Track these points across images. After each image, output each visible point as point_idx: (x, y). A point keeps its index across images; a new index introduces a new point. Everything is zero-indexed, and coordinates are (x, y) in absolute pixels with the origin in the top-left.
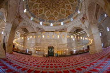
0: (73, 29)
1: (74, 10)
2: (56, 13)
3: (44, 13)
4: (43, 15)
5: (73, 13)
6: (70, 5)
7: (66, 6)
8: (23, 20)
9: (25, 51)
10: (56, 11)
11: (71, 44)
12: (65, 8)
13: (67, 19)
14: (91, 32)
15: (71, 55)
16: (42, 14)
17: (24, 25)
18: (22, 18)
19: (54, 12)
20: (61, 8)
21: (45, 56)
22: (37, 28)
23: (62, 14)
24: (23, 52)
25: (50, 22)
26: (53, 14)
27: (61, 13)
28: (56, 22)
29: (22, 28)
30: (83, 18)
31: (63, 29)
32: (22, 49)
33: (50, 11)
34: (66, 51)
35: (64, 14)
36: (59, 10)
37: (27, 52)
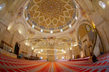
1: (49, 27)
2: (38, 14)
5: (46, 28)
6: (51, 22)
7: (48, 19)
12: (45, 19)
13: (39, 27)
20: (43, 16)
26: (35, 12)
27: (39, 18)
33: (37, 8)
35: (40, 21)
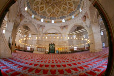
0: (74, 27)
1: (76, 7)
2: (57, 9)
3: (46, 9)
4: (45, 12)
5: (74, 11)
6: (72, 2)
7: (67, 3)
8: (24, 18)
9: (27, 48)
10: (58, 8)
11: (72, 41)
12: (67, 5)
13: (69, 16)
14: (92, 30)
15: (72, 52)
16: (43, 11)
17: (25, 23)
18: (24, 16)
19: (56, 8)
20: (63, 5)
21: (47, 52)
22: (38, 25)
23: (63, 11)
24: (25, 50)
25: (51, 19)
26: (54, 11)
28: (58, 18)
29: (23, 26)
30: (85, 16)
31: (64, 27)
32: (24, 47)
33: (51, 8)
34: (67, 48)
35: (66, 11)
36: (60, 7)
37: (29, 49)
